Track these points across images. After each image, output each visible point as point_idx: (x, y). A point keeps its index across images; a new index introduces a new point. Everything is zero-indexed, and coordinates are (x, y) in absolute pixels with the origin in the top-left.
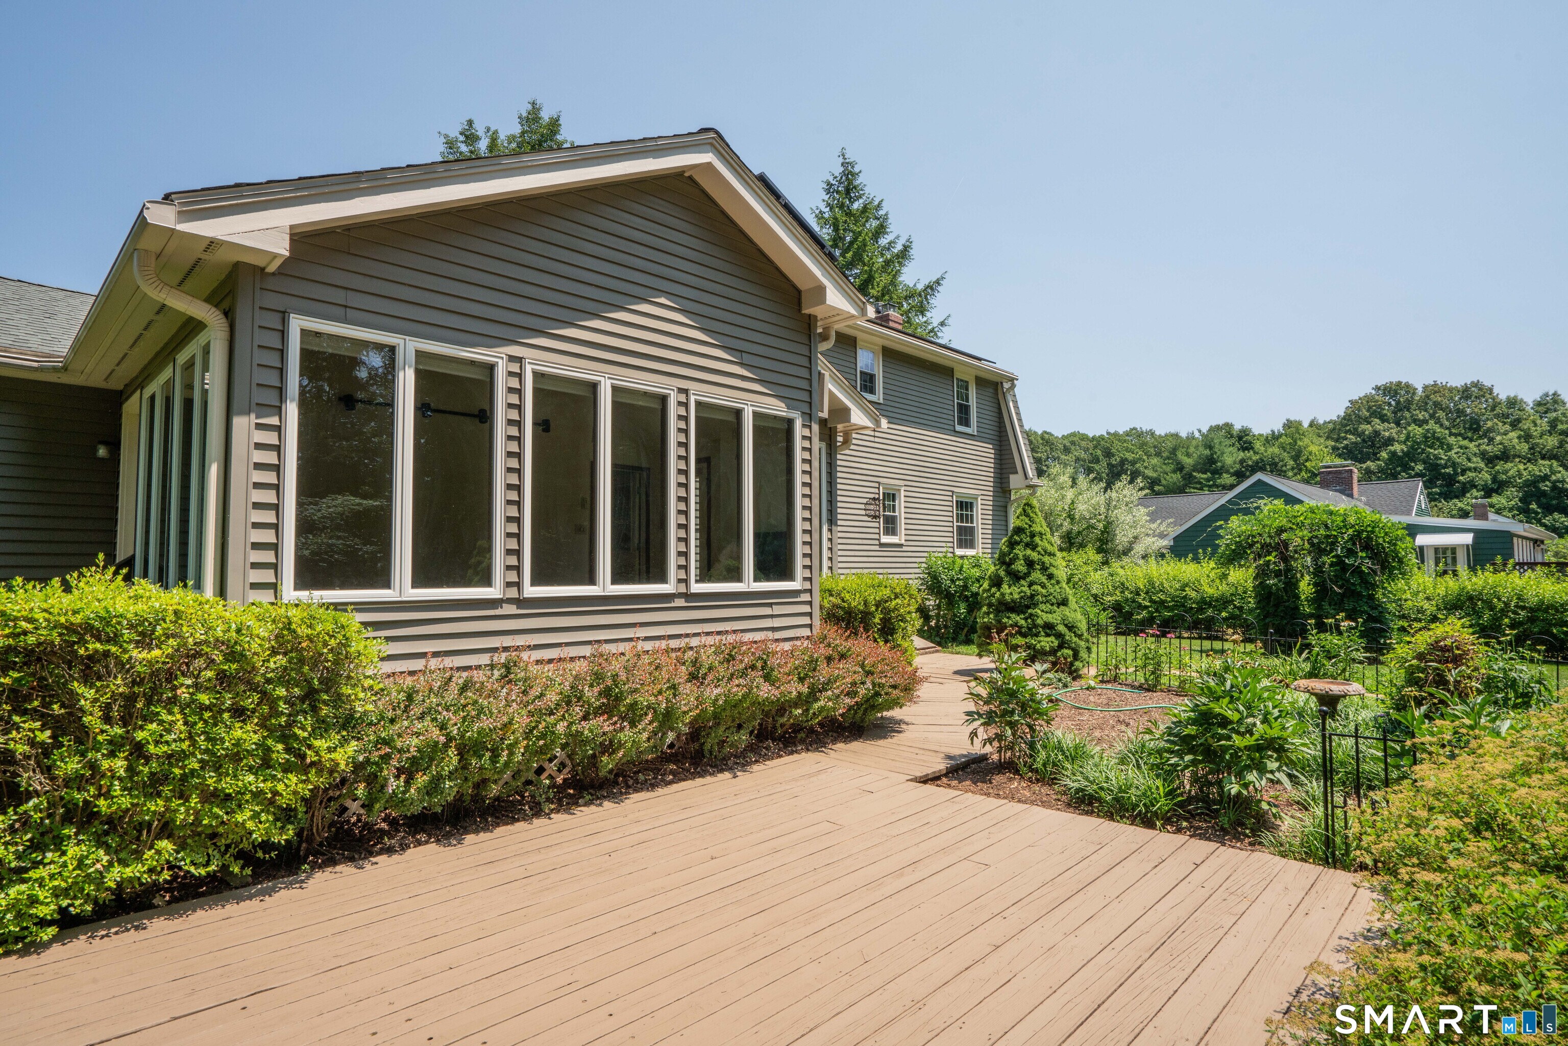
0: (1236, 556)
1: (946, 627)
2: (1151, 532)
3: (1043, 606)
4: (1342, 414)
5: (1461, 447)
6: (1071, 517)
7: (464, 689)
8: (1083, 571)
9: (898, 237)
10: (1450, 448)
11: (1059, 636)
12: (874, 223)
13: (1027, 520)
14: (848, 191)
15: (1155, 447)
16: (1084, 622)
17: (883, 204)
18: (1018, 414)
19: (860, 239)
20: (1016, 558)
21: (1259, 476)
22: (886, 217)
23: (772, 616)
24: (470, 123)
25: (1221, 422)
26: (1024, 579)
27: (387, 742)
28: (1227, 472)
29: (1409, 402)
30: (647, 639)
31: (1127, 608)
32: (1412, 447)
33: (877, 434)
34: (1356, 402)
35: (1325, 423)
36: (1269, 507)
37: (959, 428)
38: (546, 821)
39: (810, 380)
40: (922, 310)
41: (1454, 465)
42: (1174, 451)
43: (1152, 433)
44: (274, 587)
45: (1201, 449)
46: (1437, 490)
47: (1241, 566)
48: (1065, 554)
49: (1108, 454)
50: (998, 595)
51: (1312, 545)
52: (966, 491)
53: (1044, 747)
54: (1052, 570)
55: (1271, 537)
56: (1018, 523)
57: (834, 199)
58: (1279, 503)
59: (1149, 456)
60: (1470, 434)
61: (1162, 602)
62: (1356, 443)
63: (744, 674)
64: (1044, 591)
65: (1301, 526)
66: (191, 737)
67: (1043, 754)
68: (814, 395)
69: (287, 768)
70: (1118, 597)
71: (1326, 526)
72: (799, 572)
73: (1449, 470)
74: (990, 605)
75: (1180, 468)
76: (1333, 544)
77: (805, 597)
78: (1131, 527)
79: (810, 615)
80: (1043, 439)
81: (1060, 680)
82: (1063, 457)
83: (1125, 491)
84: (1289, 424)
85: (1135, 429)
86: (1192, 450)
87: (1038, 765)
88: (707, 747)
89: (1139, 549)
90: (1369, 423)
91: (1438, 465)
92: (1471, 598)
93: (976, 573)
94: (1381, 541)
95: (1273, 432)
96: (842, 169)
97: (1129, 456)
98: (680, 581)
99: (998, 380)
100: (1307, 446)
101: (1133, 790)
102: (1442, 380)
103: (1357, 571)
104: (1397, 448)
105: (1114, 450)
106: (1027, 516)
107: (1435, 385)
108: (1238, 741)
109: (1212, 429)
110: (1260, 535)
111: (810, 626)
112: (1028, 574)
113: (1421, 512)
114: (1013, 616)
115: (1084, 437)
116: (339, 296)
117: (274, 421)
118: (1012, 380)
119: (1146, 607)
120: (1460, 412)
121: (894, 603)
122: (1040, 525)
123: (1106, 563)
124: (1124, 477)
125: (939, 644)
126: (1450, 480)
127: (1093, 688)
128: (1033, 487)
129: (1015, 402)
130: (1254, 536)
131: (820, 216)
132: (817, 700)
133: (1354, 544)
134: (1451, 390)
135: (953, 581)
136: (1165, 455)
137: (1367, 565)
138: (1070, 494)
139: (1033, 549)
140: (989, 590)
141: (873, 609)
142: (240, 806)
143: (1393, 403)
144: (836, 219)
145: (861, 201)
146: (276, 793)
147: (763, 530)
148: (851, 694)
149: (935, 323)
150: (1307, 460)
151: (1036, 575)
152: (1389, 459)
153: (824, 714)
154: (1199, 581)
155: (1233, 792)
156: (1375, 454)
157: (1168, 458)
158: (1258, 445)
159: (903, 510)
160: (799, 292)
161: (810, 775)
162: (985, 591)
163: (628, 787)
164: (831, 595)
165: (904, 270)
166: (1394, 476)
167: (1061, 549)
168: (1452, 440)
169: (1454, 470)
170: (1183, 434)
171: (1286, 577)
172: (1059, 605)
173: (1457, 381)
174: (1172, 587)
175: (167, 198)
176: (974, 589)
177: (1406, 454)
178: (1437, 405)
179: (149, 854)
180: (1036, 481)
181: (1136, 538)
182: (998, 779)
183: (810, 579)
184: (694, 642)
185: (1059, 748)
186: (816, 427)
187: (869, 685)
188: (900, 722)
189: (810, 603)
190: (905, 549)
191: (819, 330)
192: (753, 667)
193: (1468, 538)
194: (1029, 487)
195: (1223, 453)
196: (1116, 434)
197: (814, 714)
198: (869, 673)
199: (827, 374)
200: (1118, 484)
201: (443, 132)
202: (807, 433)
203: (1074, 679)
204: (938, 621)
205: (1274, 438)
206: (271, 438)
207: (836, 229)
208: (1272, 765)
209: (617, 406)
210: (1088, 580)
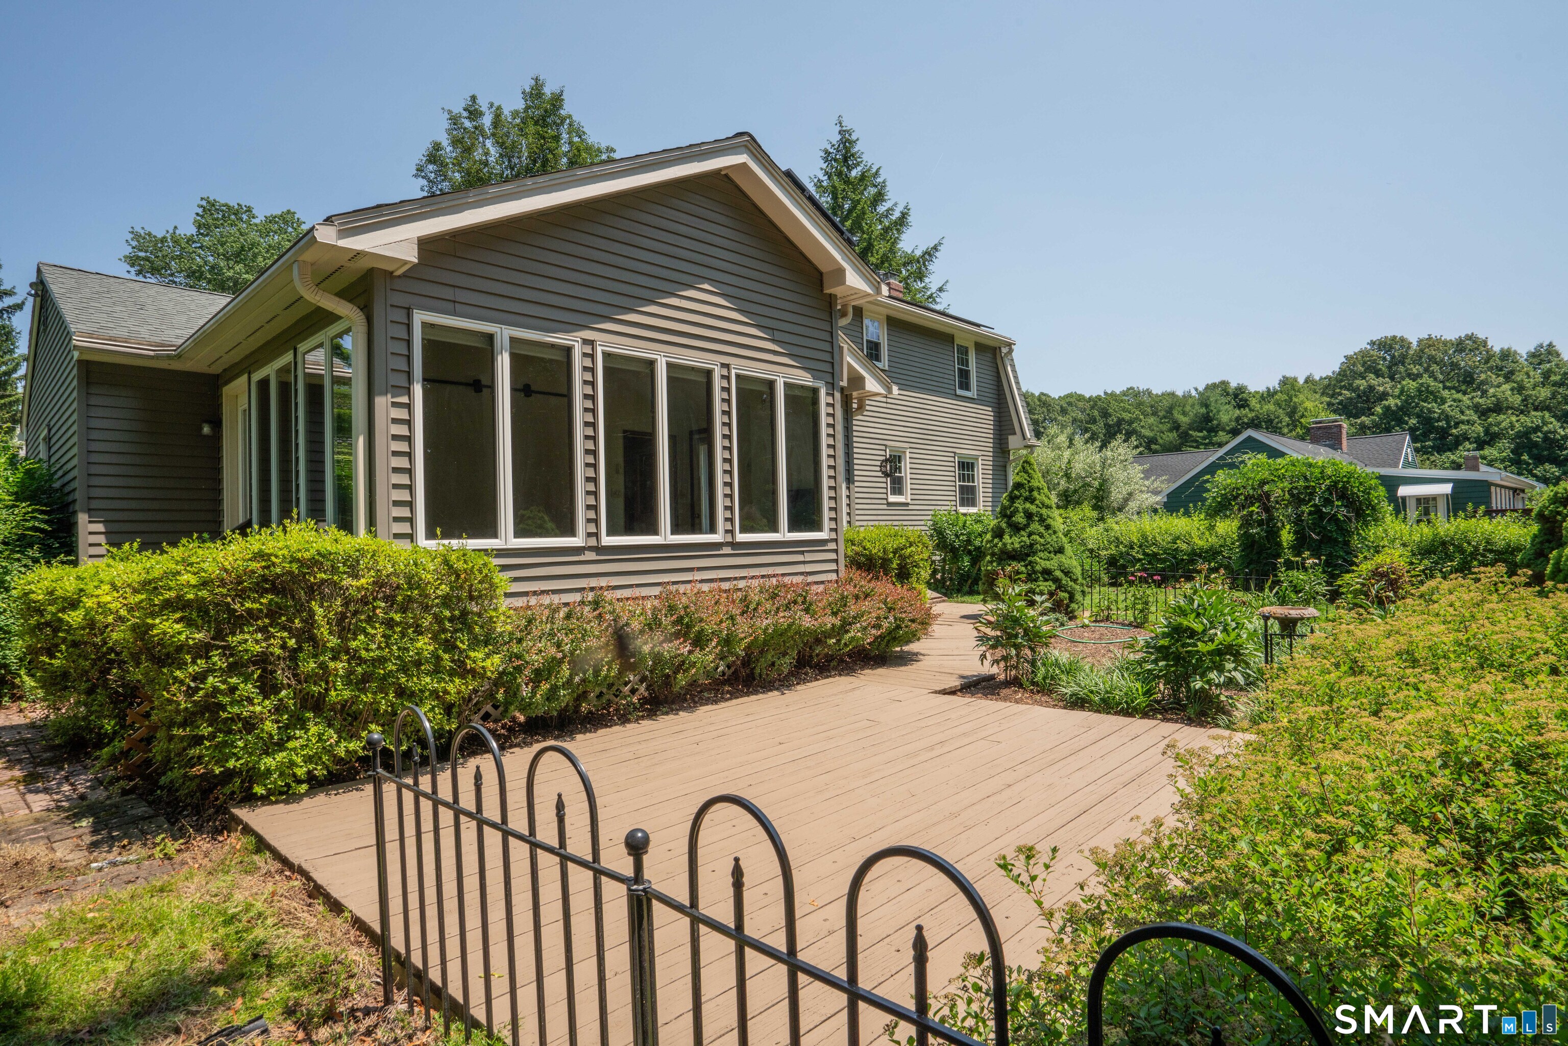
0: (1221, 508)
1: (951, 579)
2: (1144, 489)
3: (1041, 554)
4: (1337, 370)
5: (1454, 400)
6: (1067, 476)
7: (568, 617)
8: (1079, 527)
9: (896, 204)
10: (1443, 401)
11: (1056, 580)
12: (873, 191)
13: (1026, 476)
14: (846, 159)
15: (1152, 406)
16: (1079, 568)
17: (881, 172)
18: (1016, 377)
19: (859, 207)
20: (1016, 511)
21: (1250, 432)
22: (884, 185)
23: (804, 562)
24: (474, 98)
25: (1217, 380)
26: (1024, 529)
27: (518, 657)
28: (1223, 430)
29: (1404, 357)
30: (702, 581)
31: (1122, 561)
32: (1406, 401)
33: (889, 400)
34: (1351, 357)
35: (1321, 378)
36: (1253, 461)
37: (959, 392)
38: (636, 725)
39: (832, 353)
40: (920, 276)
41: (1448, 418)
42: (1170, 410)
43: (1149, 393)
44: (411, 537)
45: (1197, 407)
46: (1430, 443)
47: (1227, 516)
48: (1062, 511)
49: (1105, 414)
50: (1000, 545)
51: (1292, 495)
52: (967, 452)
53: (1044, 665)
54: (1049, 521)
55: (1254, 489)
56: (1018, 479)
57: (832, 167)
58: (1262, 457)
59: (1146, 415)
60: (1463, 388)
61: (1155, 555)
62: (1351, 399)
63: (787, 607)
64: (1042, 540)
65: (1282, 478)
66: (387, 646)
67: (1042, 670)
68: (836, 366)
69: (452, 673)
70: (1113, 551)
71: (1306, 478)
72: (827, 524)
73: (1442, 424)
74: (993, 554)
75: (1176, 427)
76: (1311, 494)
77: (832, 546)
78: (1125, 484)
79: (836, 561)
80: (1040, 400)
81: (1057, 620)
82: (1060, 418)
83: (1120, 449)
84: (1285, 381)
85: (1132, 388)
86: (1188, 408)
87: (1039, 677)
88: (758, 671)
89: (1133, 505)
90: (1364, 378)
91: (1431, 419)
92: (1444, 543)
93: (979, 528)
94: (1355, 490)
95: (1268, 389)
96: (839, 137)
97: (1126, 416)
98: (727, 531)
99: (996, 345)
100: (1303, 402)
101: (1117, 692)
102: (1436, 333)
103: (1334, 519)
104: (1392, 402)
105: (1110, 411)
106: (1026, 472)
107: (1430, 338)
108: (1201, 646)
109: (1208, 388)
110: (1244, 487)
111: (837, 571)
112: (1027, 526)
113: (1407, 464)
114: (1014, 564)
115: (1080, 398)
116: (448, 293)
117: (404, 399)
118: (1010, 345)
119: (1140, 560)
120: (1454, 365)
121: (909, 550)
122: (1038, 481)
123: (1101, 519)
124: (1119, 436)
125: (945, 595)
126: (1444, 433)
127: (1087, 626)
128: (1031, 447)
129: (1013, 366)
130: (1238, 489)
131: (819, 185)
132: (847, 632)
133: (1331, 494)
134: (1445, 343)
135: (957, 536)
136: (1161, 414)
137: (1343, 513)
138: (1067, 454)
139: (1032, 503)
140: (992, 541)
141: (891, 555)
142: (421, 700)
143: (1388, 358)
144: (834, 187)
145: (859, 168)
146: (446, 692)
147: (795, 488)
148: (877, 626)
149: (934, 288)
150: (1303, 416)
151: (1035, 526)
152: (1384, 414)
153: (854, 644)
154: (1190, 534)
155: (1197, 687)
156: (1369, 409)
157: (1165, 417)
158: (1253, 402)
159: (908, 471)
160: (821, 274)
161: (846, 692)
162: (988, 542)
163: (695, 702)
164: (853, 544)
165: (903, 237)
166: (1388, 430)
167: (1058, 507)
168: (1446, 393)
169: (1448, 423)
170: (1180, 393)
171: (1268, 526)
172: (1056, 553)
173: (1451, 335)
174: (1164, 541)
175: (329, 220)
176: (977, 543)
177: (1400, 408)
178: (1432, 359)
179: (364, 734)
180: (1034, 441)
181: (1130, 494)
182: (1005, 692)
183: (836, 530)
184: (742, 584)
185: (1057, 664)
186: (838, 395)
187: (891, 619)
188: (917, 654)
189: (836, 551)
190: (911, 507)
191: (839, 307)
192: (795, 602)
193: (1447, 488)
194: (1027, 447)
195: (1219, 411)
196: (1113, 395)
197: (845, 644)
198: (890, 610)
199: (845, 347)
200: (1114, 443)
201: (446, 108)
202: (830, 400)
203: (1070, 619)
204: (944, 574)
205: (1270, 394)
206: (403, 414)
207: (835, 198)
208: (1229, 666)
209: (672, 381)
210: (1084, 536)
